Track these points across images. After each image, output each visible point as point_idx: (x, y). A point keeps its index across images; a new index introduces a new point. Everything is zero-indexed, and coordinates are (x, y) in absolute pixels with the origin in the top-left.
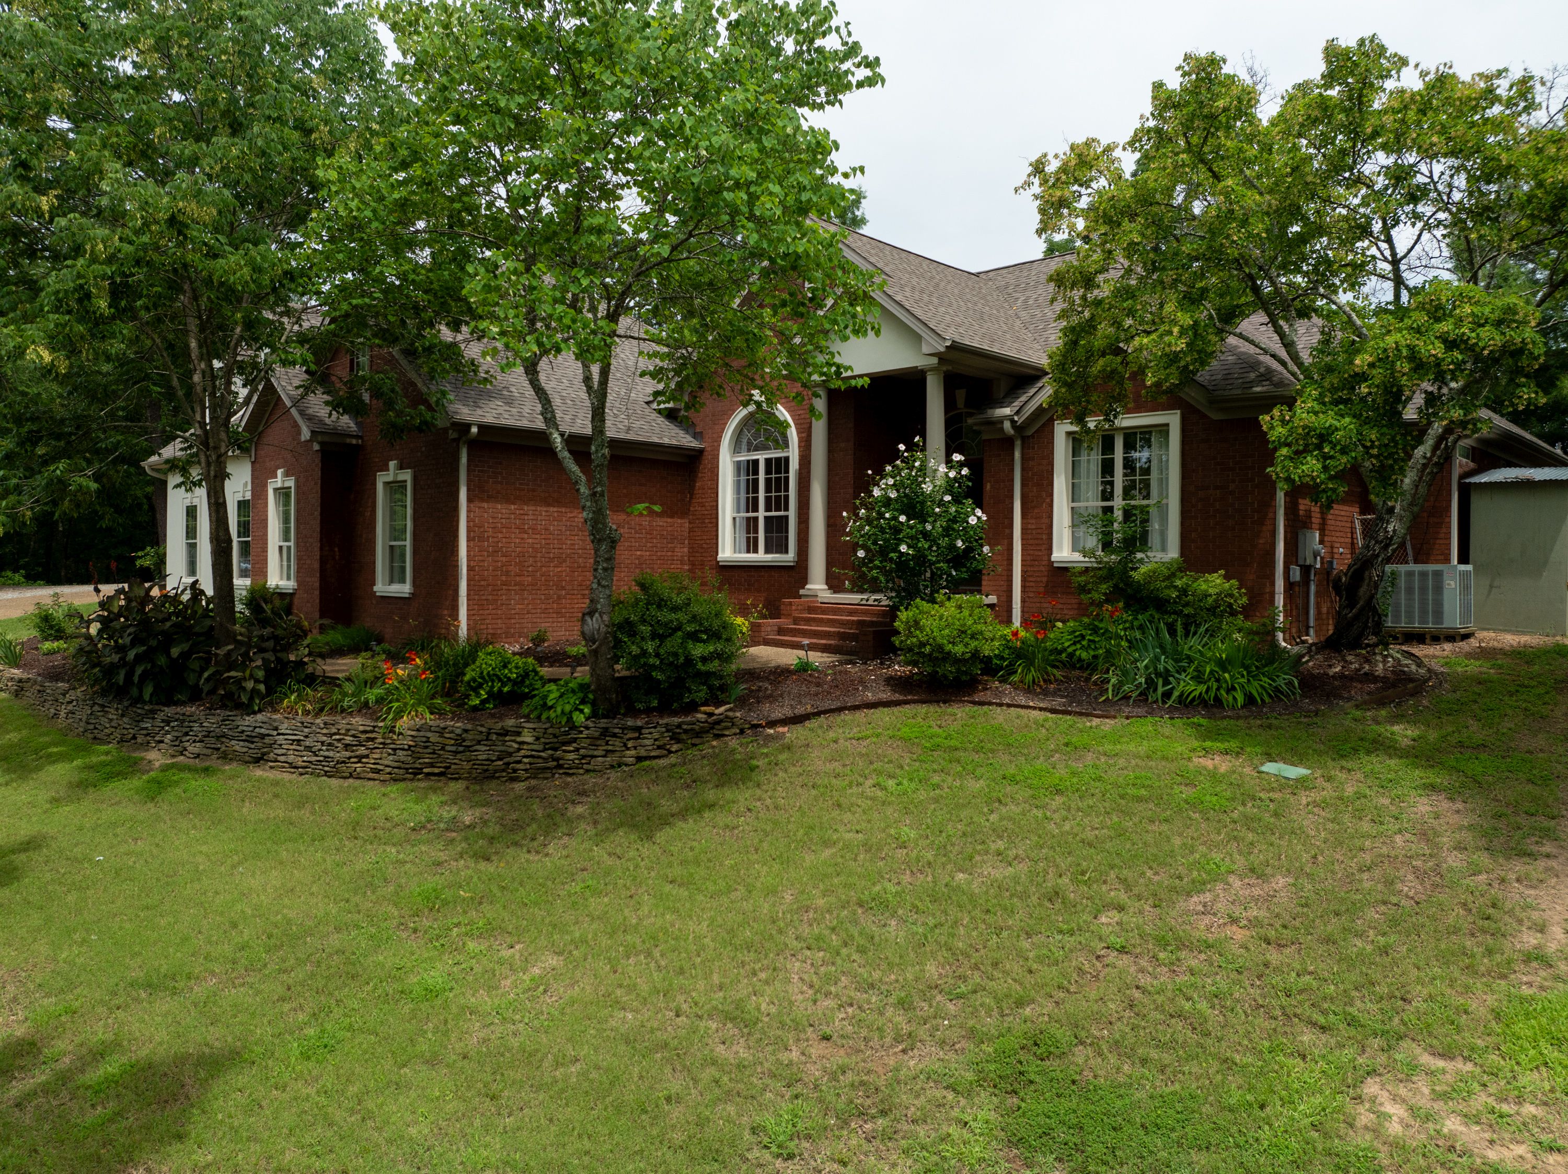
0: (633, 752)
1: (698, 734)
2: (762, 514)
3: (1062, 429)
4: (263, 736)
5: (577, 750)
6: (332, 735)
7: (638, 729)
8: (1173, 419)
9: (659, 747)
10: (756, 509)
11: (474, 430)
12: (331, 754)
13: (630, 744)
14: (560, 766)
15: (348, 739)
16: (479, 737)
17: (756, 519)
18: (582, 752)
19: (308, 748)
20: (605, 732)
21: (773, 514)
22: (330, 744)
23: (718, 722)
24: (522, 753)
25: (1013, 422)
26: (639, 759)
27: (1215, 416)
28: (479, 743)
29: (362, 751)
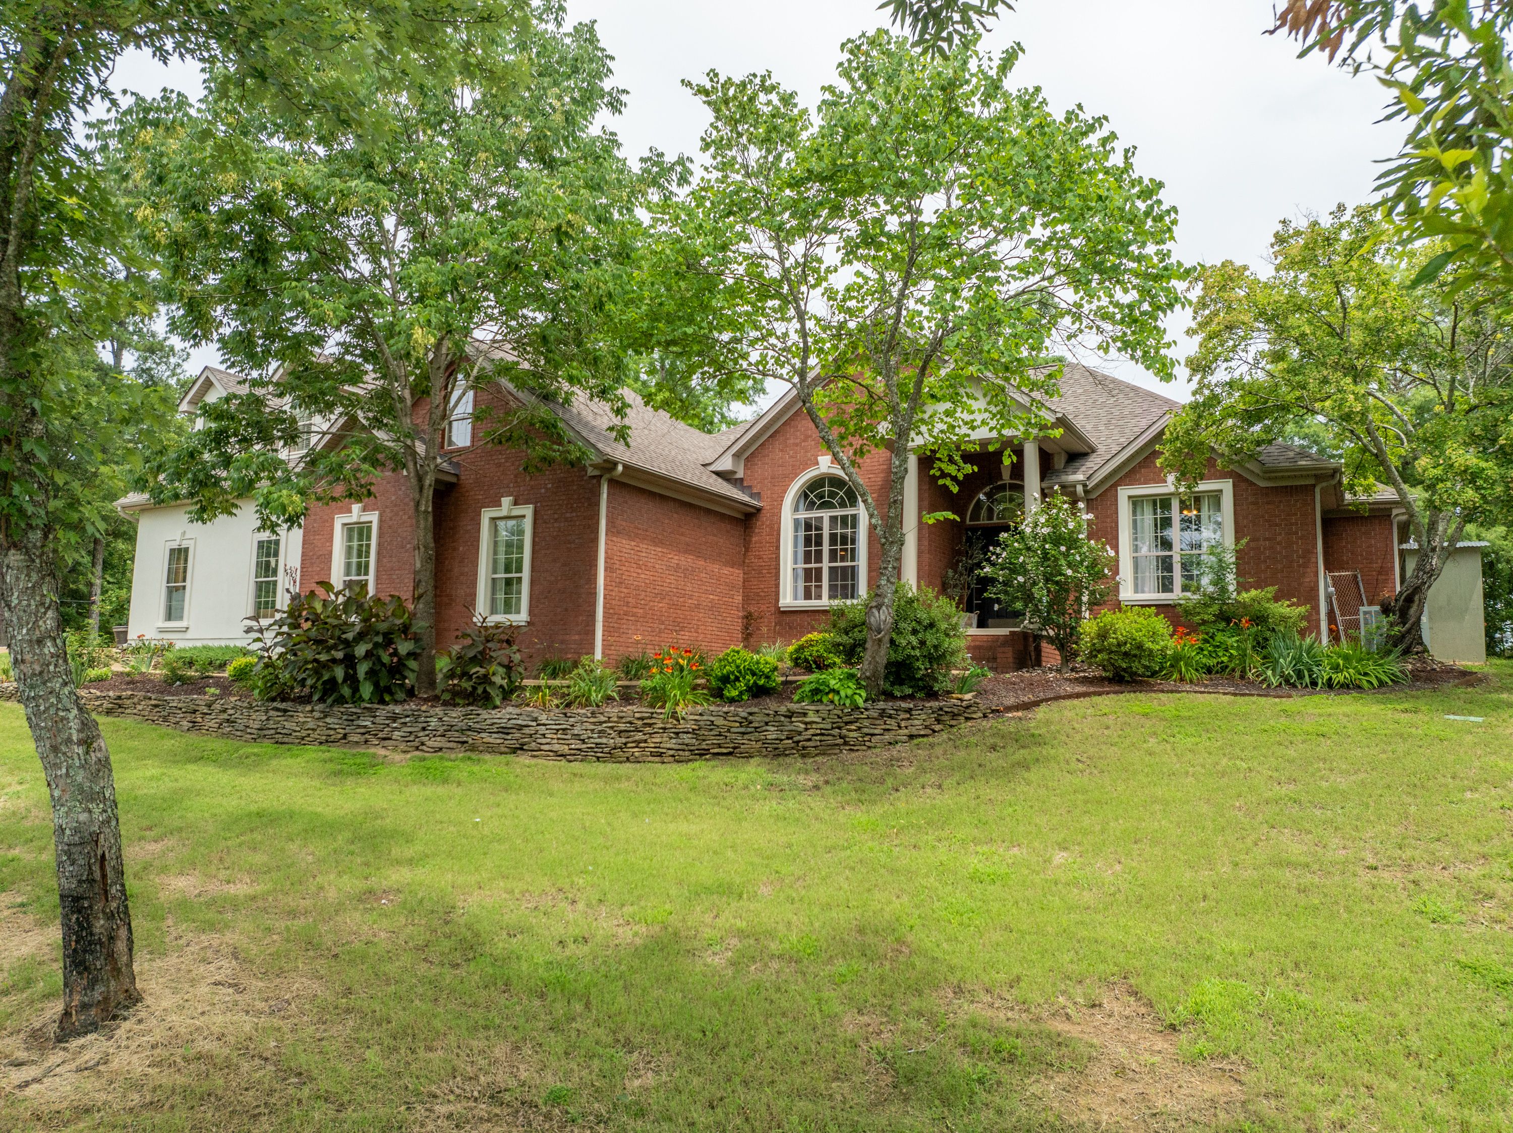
0: (906, 731)
1: (954, 716)
2: (826, 565)
3: (1124, 494)
4: (520, 727)
5: (859, 728)
6: (601, 723)
7: (909, 711)
8: (1226, 487)
9: (926, 727)
10: (819, 559)
11: (620, 468)
12: (604, 740)
13: (903, 724)
14: (846, 743)
15: (622, 727)
16: (766, 719)
17: (819, 571)
18: (865, 730)
19: (577, 736)
20: (883, 713)
21: (839, 564)
22: (600, 732)
23: (968, 707)
24: (811, 732)
25: (1085, 486)
26: (911, 737)
27: (1262, 484)
28: (767, 724)
29: (639, 736)
